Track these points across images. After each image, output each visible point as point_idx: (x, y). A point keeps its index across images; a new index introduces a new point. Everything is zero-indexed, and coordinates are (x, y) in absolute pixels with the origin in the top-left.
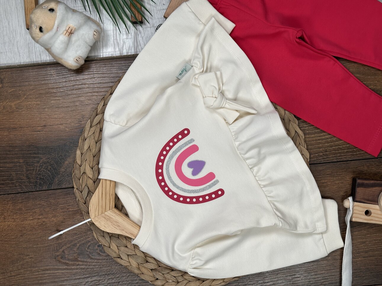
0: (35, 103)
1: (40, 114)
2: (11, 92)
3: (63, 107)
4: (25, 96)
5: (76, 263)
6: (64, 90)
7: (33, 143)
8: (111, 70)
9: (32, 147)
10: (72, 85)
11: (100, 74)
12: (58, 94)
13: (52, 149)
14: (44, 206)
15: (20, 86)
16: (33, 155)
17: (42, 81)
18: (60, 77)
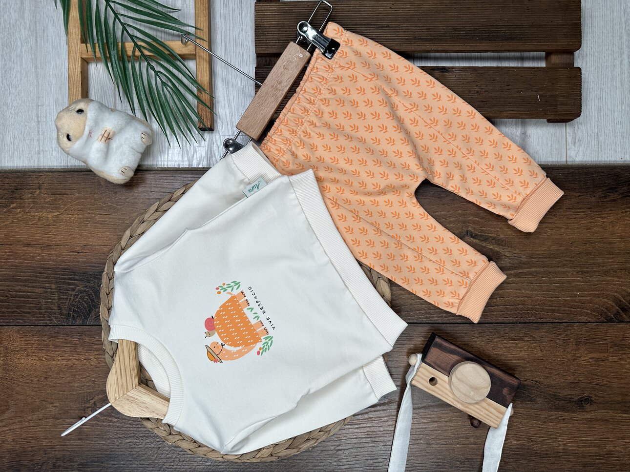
2: (49, 201)
5: (109, 419)
7: (70, 266)
8: (173, 184)
9: (68, 271)
11: (159, 187)
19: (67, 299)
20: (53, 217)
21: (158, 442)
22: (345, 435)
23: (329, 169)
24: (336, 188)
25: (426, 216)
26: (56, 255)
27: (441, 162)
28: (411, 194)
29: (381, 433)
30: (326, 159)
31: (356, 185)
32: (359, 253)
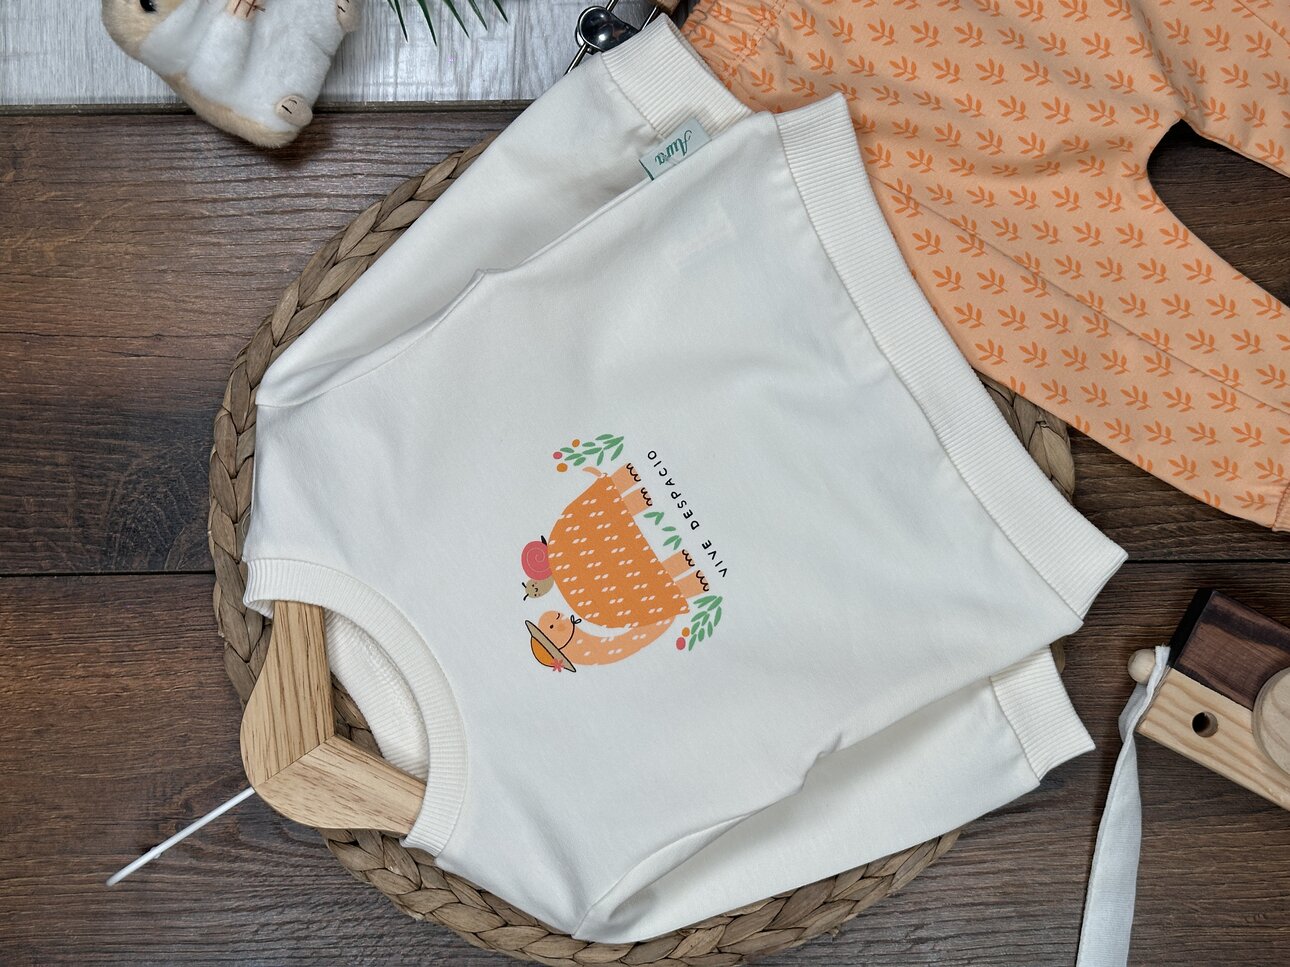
0: (131, 249)
1: (144, 292)
2: (45, 202)
3: (232, 273)
4: (95, 220)
5: (228, 852)
6: (241, 209)
7: (111, 397)
8: (417, 151)
9: (106, 410)
10: (271, 194)
11: (376, 161)
12: (219, 225)
13: (176, 423)
14: (129, 633)
15: (80, 183)
16: (107, 441)
17: (163, 172)
18: (229, 161)
19: (103, 494)
20: (57, 250)
21: (378, 918)
22: (935, 895)
23: (891, 95)
24: (909, 154)
25: (1181, 236)
26: (69, 363)
27: (1225, 71)
28: (1137, 167)
29: (1047, 889)
30: (879, 67)
31: (969, 140)
32: (980, 347)
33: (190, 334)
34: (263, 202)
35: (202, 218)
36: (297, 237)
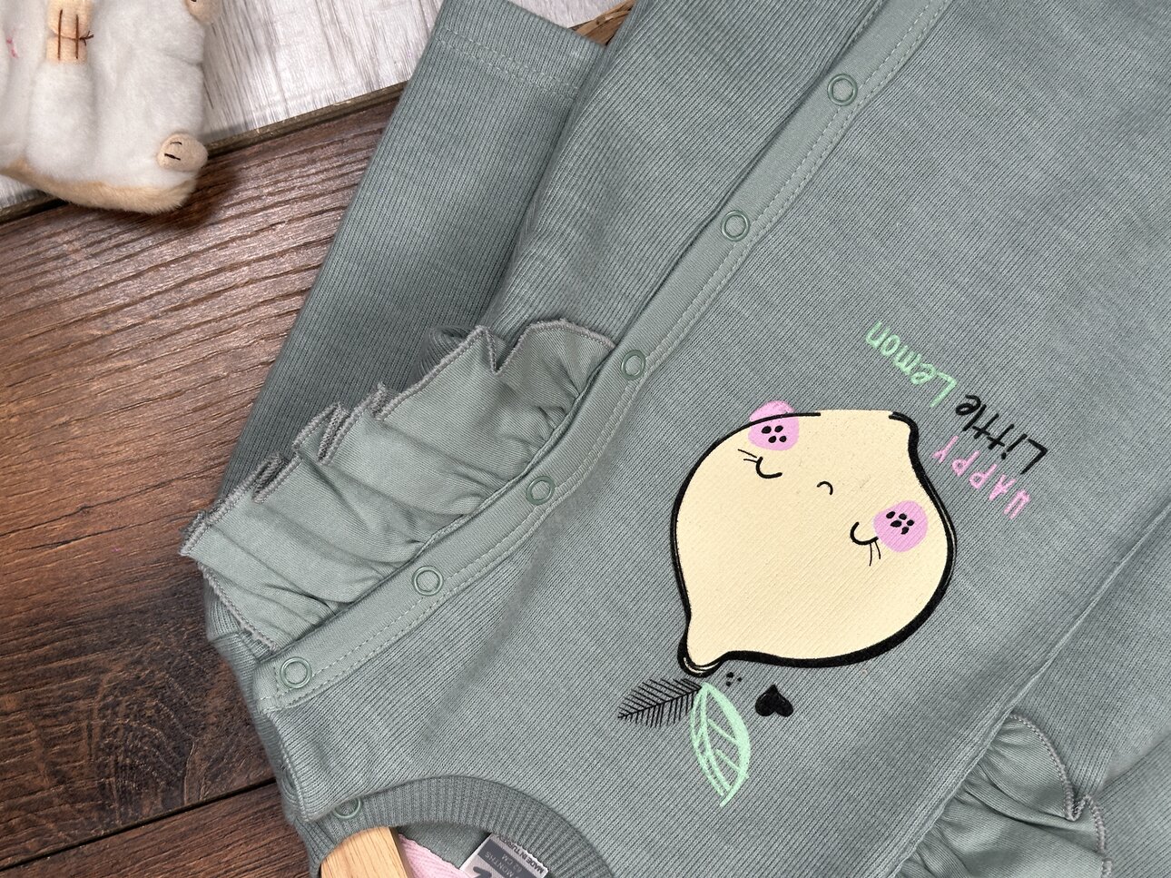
0: (14, 409)
1: (49, 457)
3: (154, 400)
6: (140, 314)
7: (48, 605)
9: (45, 625)
10: (172, 283)
11: (295, 200)
12: (118, 343)
13: (141, 612)
16: (61, 664)
17: (26, 297)
18: (106, 257)
33: (125, 493)
34: (167, 296)
35: (94, 341)
36: (223, 328)
